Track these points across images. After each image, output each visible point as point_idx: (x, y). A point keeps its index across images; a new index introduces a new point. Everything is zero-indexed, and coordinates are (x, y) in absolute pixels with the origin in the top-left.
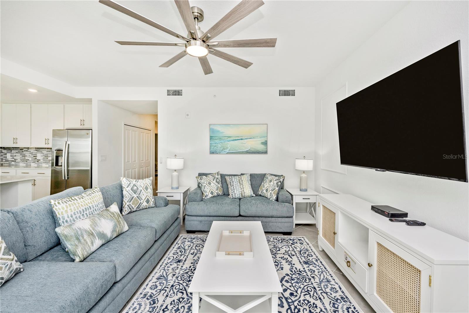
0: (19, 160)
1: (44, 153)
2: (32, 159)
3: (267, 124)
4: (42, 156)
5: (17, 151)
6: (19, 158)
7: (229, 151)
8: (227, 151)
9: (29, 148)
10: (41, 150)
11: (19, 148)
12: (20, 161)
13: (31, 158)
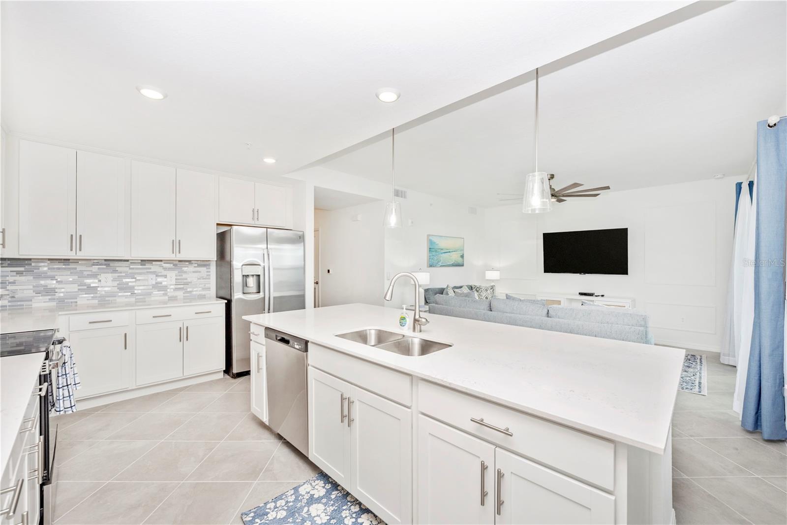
0: (32, 291)
1: (121, 273)
2: (80, 287)
3: (463, 238)
4: (114, 280)
5: (22, 269)
6: (31, 287)
7: (442, 263)
8: (440, 264)
9: (69, 260)
10: (112, 264)
11: (30, 259)
12: (34, 294)
13: (77, 285)
